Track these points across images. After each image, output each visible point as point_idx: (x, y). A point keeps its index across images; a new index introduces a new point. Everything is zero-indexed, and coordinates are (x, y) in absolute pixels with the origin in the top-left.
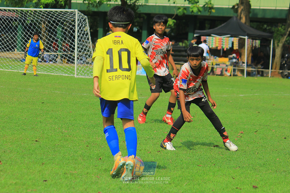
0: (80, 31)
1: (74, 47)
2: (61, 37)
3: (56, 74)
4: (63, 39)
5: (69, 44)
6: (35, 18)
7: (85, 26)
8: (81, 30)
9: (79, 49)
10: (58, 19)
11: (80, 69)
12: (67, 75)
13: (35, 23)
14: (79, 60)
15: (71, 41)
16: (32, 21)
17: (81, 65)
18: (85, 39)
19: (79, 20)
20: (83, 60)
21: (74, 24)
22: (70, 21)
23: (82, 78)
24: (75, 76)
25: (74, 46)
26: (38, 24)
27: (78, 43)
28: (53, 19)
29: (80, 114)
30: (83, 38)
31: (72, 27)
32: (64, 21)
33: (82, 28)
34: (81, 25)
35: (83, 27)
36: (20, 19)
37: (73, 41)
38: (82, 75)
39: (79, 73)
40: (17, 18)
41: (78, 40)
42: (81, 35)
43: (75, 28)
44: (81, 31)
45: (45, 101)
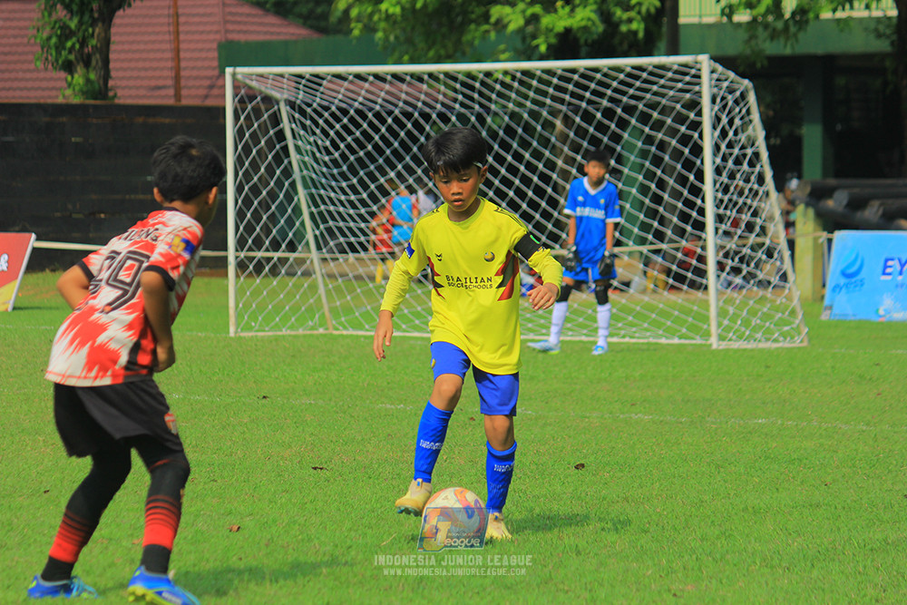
0: (723, 147)
1: (700, 218)
2: (641, 178)
3: (627, 340)
4: (653, 186)
5: (680, 205)
6: (528, 104)
7: (742, 125)
8: (727, 140)
9: (723, 227)
10: (625, 99)
11: (731, 310)
12: (676, 341)
13: (527, 123)
14: (724, 274)
15: (685, 193)
16: (513, 116)
17: (735, 295)
18: (747, 180)
19: (718, 100)
20: (744, 272)
21: (698, 119)
22: (678, 107)
23: (745, 350)
24: (711, 345)
25: (702, 212)
26: (539, 128)
27: (716, 198)
28: (605, 103)
29: (745, 510)
30: (738, 176)
31: (689, 132)
32: (653, 106)
33: (731, 134)
34: (725, 120)
35: (734, 128)
36: (463, 110)
37: (696, 191)
38: (740, 338)
39: (728, 329)
40: (451, 109)
41: (718, 185)
42: (730, 163)
43: (701, 136)
44: (730, 146)
45: (592, 458)
